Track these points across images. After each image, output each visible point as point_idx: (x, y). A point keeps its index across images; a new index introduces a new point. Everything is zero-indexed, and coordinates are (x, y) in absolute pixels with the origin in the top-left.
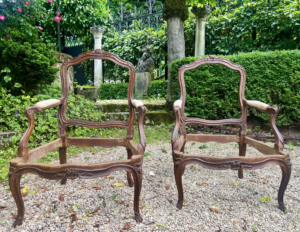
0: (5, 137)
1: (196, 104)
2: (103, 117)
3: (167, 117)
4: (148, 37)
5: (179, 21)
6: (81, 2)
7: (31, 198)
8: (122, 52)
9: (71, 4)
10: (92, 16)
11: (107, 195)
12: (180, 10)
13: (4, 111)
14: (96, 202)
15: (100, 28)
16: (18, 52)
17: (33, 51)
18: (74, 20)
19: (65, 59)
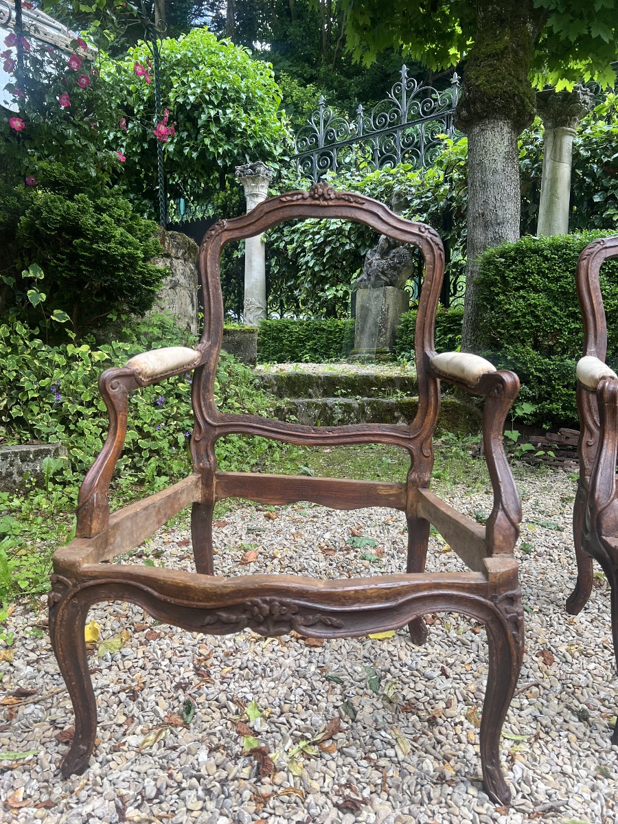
0: (24, 457)
1: (559, 379)
2: (278, 411)
3: (461, 415)
4: (397, 188)
5: (506, 129)
6: (213, 98)
7: (108, 664)
8: (323, 232)
9: (188, 104)
10: (241, 137)
11: (350, 670)
12: (514, 95)
13: (23, 388)
14: (319, 697)
15: (262, 169)
16: (60, 222)
17: (99, 219)
18: (193, 149)
19: (178, 248)
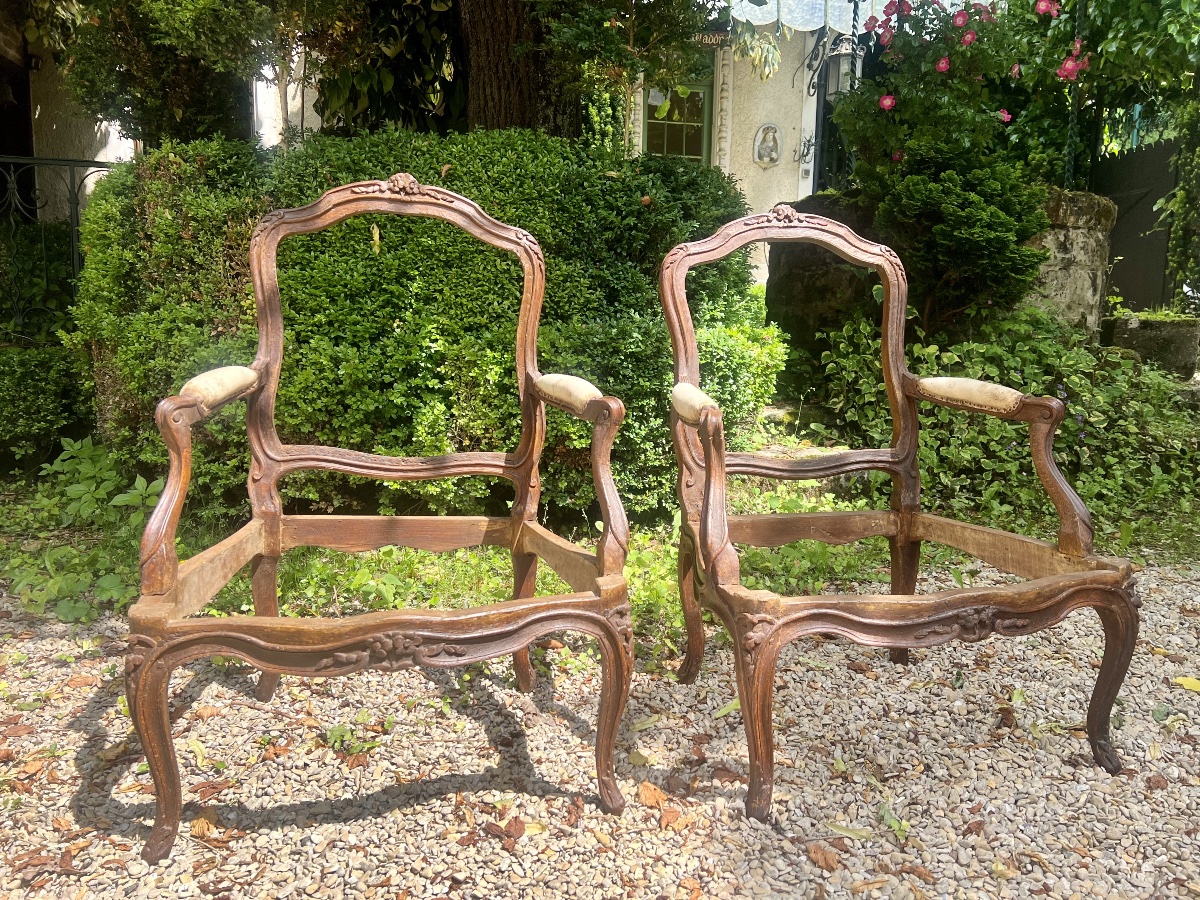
17: (967, 199)
19: (1079, 215)
